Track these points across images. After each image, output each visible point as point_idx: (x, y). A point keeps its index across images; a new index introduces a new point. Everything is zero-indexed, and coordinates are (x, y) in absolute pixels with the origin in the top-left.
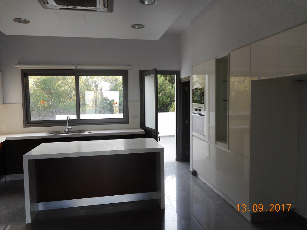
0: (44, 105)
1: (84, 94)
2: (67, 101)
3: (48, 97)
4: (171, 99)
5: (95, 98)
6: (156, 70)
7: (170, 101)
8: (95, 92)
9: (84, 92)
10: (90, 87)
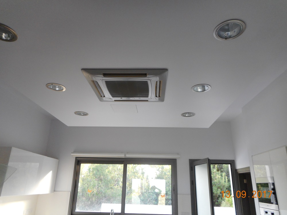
0: (93, 192)
1: (131, 181)
2: (114, 188)
3: (98, 183)
4: (221, 190)
5: (141, 186)
6: (209, 160)
7: (221, 193)
8: (141, 179)
9: (131, 179)
10: (137, 174)
